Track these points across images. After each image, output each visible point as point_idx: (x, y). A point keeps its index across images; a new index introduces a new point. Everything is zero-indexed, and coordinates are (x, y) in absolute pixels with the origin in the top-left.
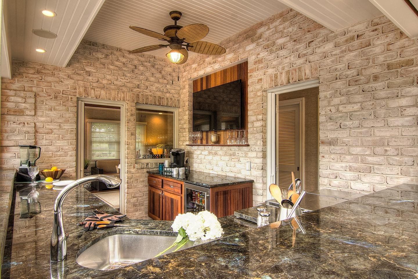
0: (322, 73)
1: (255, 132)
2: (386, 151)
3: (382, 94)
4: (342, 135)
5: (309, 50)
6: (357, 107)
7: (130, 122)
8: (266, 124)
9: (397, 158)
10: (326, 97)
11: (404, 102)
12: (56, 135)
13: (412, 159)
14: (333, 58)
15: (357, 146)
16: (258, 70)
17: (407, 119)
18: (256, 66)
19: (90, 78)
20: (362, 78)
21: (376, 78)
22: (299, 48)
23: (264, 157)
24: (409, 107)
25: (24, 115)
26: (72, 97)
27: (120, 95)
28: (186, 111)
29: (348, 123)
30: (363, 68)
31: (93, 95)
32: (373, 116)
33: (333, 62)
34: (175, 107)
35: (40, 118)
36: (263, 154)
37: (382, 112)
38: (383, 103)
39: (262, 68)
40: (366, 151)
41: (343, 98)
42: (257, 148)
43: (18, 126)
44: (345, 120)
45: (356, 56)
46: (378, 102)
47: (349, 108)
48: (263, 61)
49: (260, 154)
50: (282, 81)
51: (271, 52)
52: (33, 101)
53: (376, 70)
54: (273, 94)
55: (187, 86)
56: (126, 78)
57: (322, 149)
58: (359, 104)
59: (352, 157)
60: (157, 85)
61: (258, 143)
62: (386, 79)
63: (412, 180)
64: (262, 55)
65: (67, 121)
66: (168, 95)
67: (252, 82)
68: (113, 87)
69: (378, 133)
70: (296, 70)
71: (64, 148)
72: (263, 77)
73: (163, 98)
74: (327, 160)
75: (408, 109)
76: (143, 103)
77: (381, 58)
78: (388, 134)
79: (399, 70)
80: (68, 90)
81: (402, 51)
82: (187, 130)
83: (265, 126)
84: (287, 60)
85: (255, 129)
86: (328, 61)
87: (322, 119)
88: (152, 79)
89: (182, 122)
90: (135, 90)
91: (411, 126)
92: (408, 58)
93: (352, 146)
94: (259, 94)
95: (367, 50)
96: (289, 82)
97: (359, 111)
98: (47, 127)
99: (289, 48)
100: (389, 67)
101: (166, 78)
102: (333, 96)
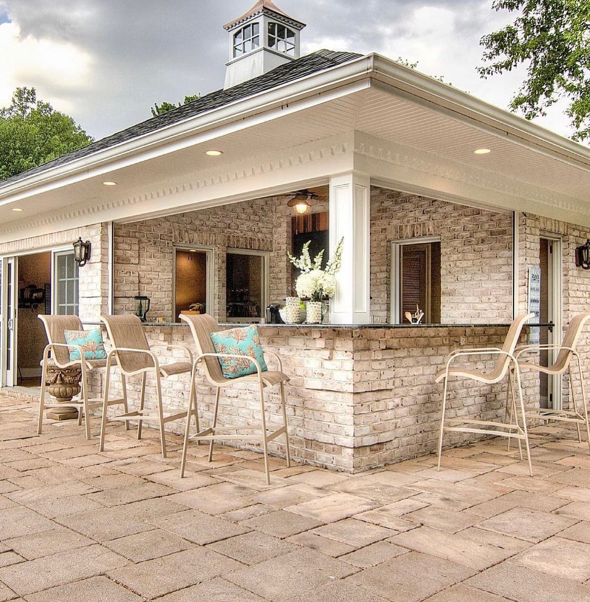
0: (443, 231)
1: (378, 284)
2: (489, 299)
3: (487, 254)
4: (459, 286)
5: (432, 209)
6: (470, 263)
7: (221, 270)
8: (390, 275)
9: (496, 304)
10: (446, 253)
11: (500, 261)
12: (155, 286)
13: (505, 305)
14: (452, 220)
15: (470, 296)
16: (381, 219)
17: (503, 274)
18: (379, 214)
19: (185, 219)
20: (474, 240)
21: (483, 241)
22: (424, 204)
23: (388, 310)
24: (503, 265)
25: (129, 263)
26: (169, 242)
27: (211, 238)
28: (283, 256)
29: (463, 277)
30: (475, 231)
31: (187, 239)
32: (481, 271)
33: (452, 222)
34: (268, 250)
35: (142, 267)
36: (387, 306)
37: (486, 268)
38: (488, 261)
39: (386, 217)
40: (476, 300)
41: (460, 255)
42: (380, 301)
43: (125, 275)
44: (461, 274)
45: (469, 221)
46: (484, 260)
47: (464, 264)
48: (388, 210)
49: (385, 307)
50: (407, 233)
51: (396, 203)
52: (137, 247)
53: (483, 235)
54: (398, 246)
55: (284, 225)
56: (217, 217)
57: (443, 299)
58: (471, 261)
59: (467, 304)
60: (248, 223)
61: (382, 295)
62: (489, 242)
63: (505, 320)
64: (386, 204)
65: (164, 270)
66: (260, 235)
67: (375, 231)
68: (205, 228)
69: (483, 285)
70: (420, 225)
71: (162, 300)
72: (387, 227)
73: (255, 239)
74: (448, 308)
75: (503, 267)
76: (234, 247)
77: (487, 226)
78: (490, 286)
79: (498, 236)
80: (165, 234)
81: (500, 222)
82: (284, 281)
83: (388, 278)
84: (412, 214)
85: (378, 280)
86: (449, 221)
87: (443, 272)
88: (243, 216)
89: (276, 270)
90: (226, 231)
91: (504, 280)
92: (503, 228)
93: (466, 296)
94: (383, 244)
95: (477, 217)
96: (414, 236)
97: (471, 267)
98: (148, 276)
99: (414, 202)
100: (492, 233)
101: (258, 214)
102: (452, 252)
